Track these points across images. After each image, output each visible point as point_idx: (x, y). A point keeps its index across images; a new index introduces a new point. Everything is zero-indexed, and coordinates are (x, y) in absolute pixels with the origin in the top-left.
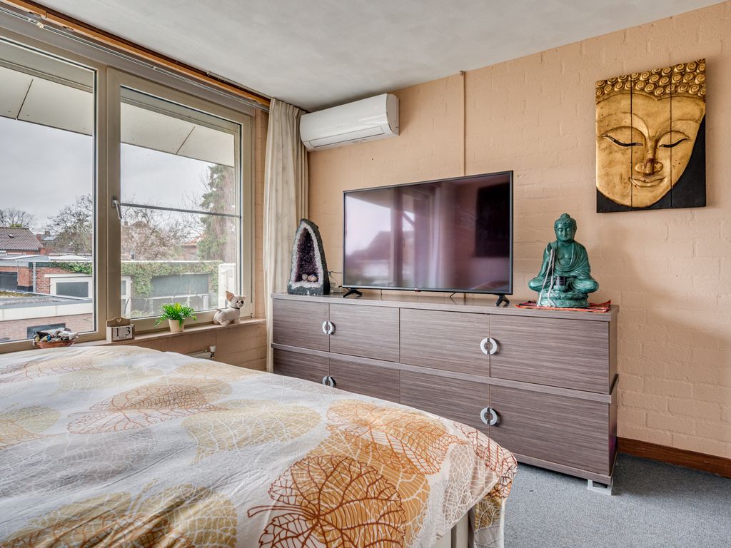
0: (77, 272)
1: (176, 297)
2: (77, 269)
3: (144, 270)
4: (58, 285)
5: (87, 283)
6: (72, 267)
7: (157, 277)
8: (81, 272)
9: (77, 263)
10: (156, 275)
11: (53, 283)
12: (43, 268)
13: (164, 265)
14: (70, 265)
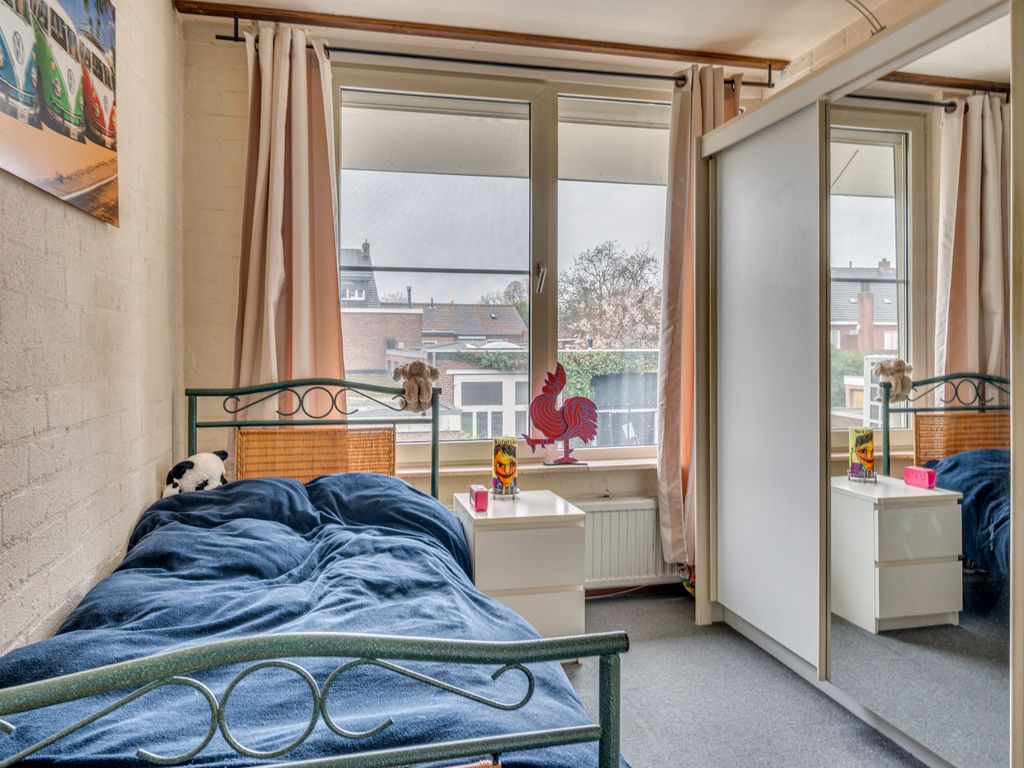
0: (485, 368)
1: (632, 411)
2: (484, 362)
3: (579, 364)
4: (465, 386)
5: (501, 383)
6: (479, 359)
7: (601, 376)
8: (490, 367)
9: (487, 353)
10: (598, 373)
11: (458, 382)
12: (445, 361)
13: (612, 357)
14: (477, 355)
